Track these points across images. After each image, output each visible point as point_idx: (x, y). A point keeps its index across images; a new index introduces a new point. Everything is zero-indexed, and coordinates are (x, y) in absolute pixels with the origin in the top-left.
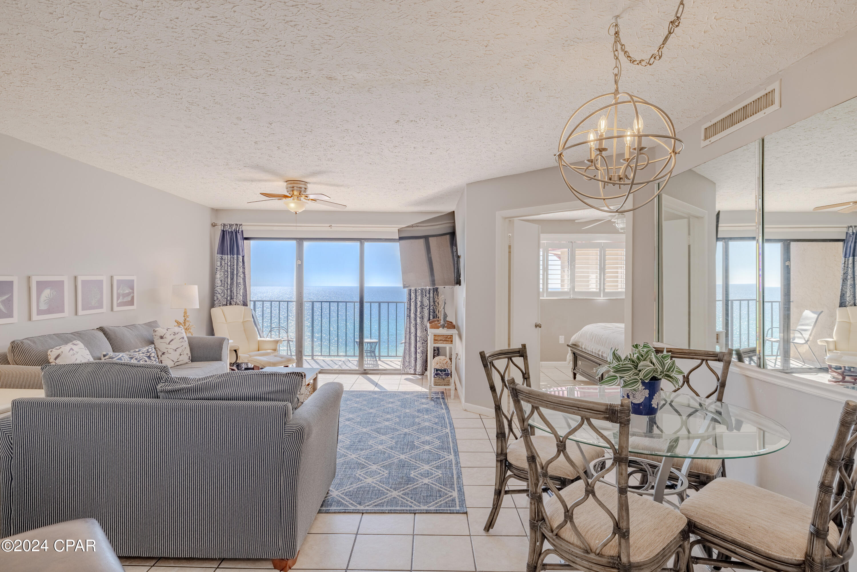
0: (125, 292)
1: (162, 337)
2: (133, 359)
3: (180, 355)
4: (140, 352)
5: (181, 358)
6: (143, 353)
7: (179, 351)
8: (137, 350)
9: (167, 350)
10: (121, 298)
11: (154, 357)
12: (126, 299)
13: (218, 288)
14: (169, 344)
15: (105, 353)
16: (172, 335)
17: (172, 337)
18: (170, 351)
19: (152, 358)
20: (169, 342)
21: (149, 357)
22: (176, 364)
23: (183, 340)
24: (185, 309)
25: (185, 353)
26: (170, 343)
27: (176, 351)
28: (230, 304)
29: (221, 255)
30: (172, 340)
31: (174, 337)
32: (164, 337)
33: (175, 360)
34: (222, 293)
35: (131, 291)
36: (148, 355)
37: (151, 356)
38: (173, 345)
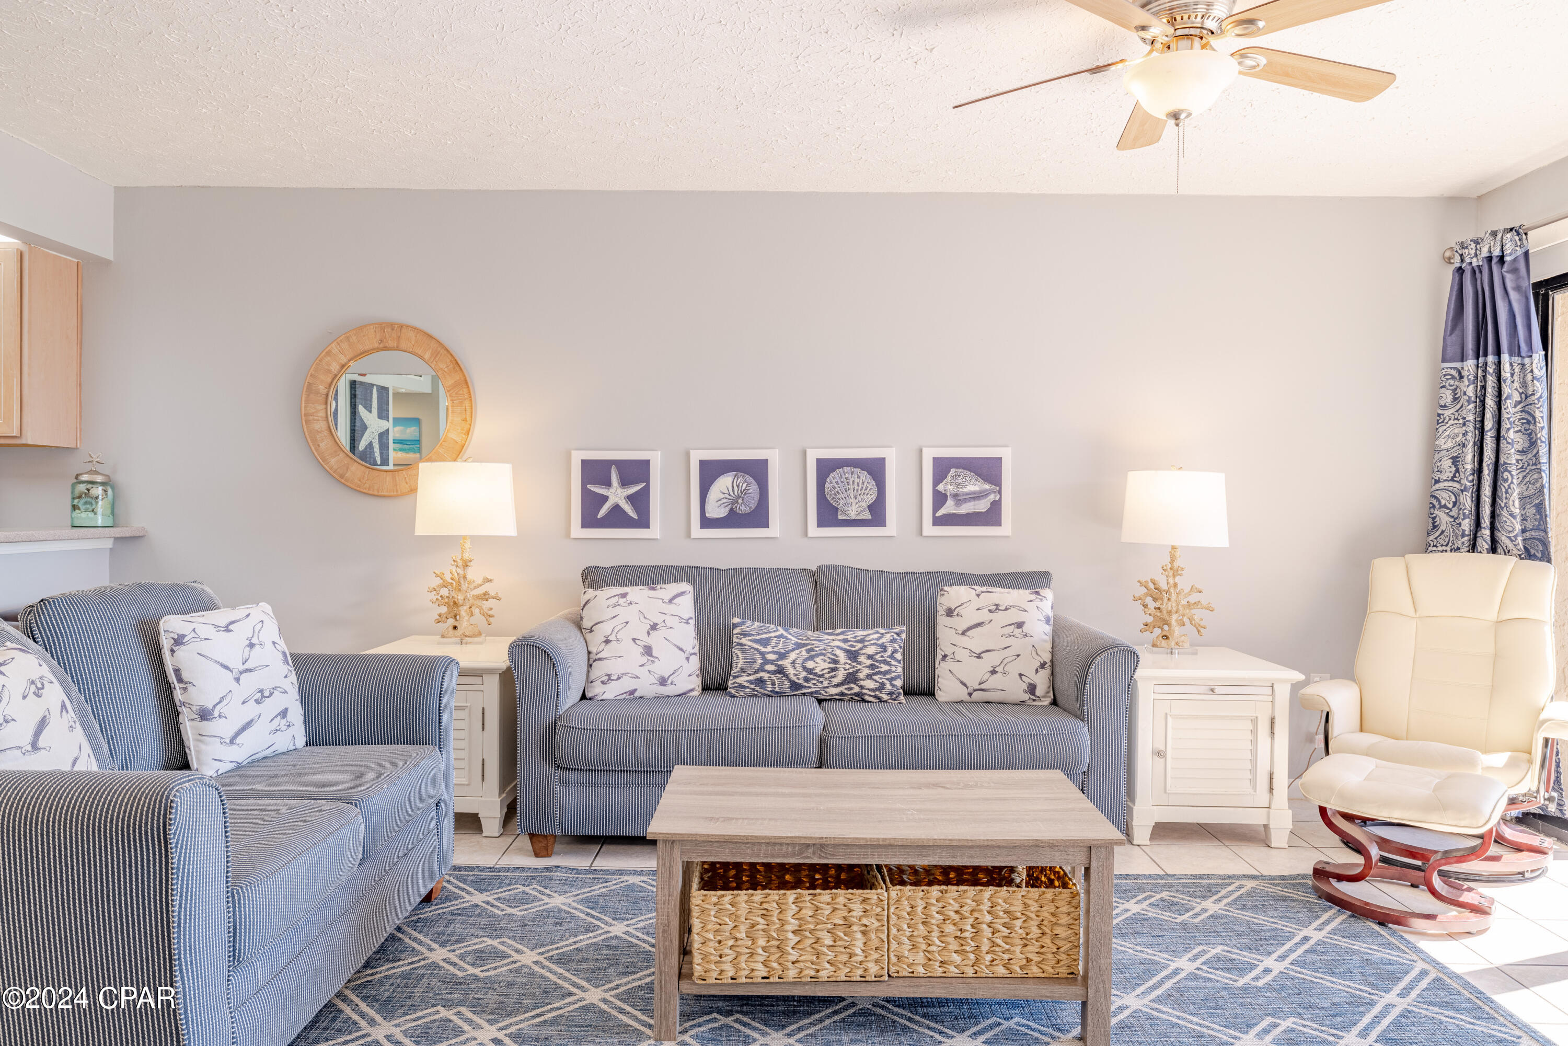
0: (965, 490)
1: (950, 613)
2: (804, 649)
3: (993, 672)
4: (841, 637)
5: (994, 682)
6: (845, 641)
7: (990, 660)
8: (839, 631)
9: (953, 649)
10: (950, 502)
11: (870, 657)
12: (966, 509)
13: (1441, 485)
14: (964, 633)
15: (736, 620)
16: (986, 611)
17: (984, 616)
18: (962, 654)
19: (862, 659)
20: (965, 627)
21: (853, 656)
22: (977, 696)
23: (1017, 632)
24: (1173, 547)
25: (1014, 668)
26: (968, 633)
27: (979, 657)
28: (1473, 548)
29: (1458, 365)
30: (979, 625)
31: (992, 616)
32: (955, 613)
33: (974, 684)
34: (1455, 504)
35: (987, 486)
36: (854, 649)
37: (864, 651)
38: (976, 642)
